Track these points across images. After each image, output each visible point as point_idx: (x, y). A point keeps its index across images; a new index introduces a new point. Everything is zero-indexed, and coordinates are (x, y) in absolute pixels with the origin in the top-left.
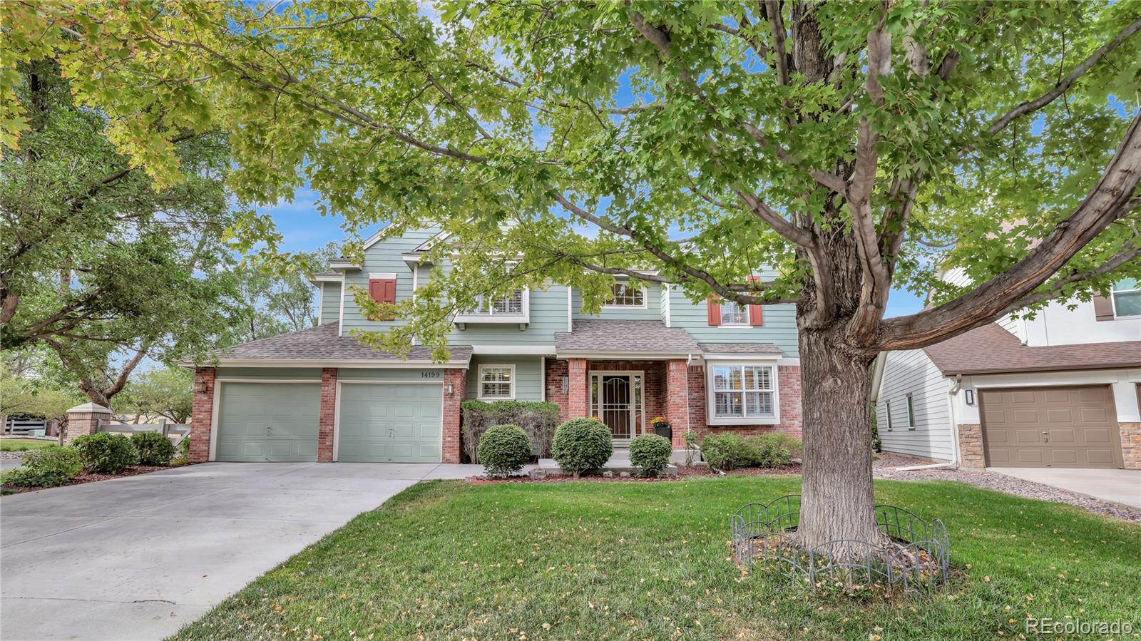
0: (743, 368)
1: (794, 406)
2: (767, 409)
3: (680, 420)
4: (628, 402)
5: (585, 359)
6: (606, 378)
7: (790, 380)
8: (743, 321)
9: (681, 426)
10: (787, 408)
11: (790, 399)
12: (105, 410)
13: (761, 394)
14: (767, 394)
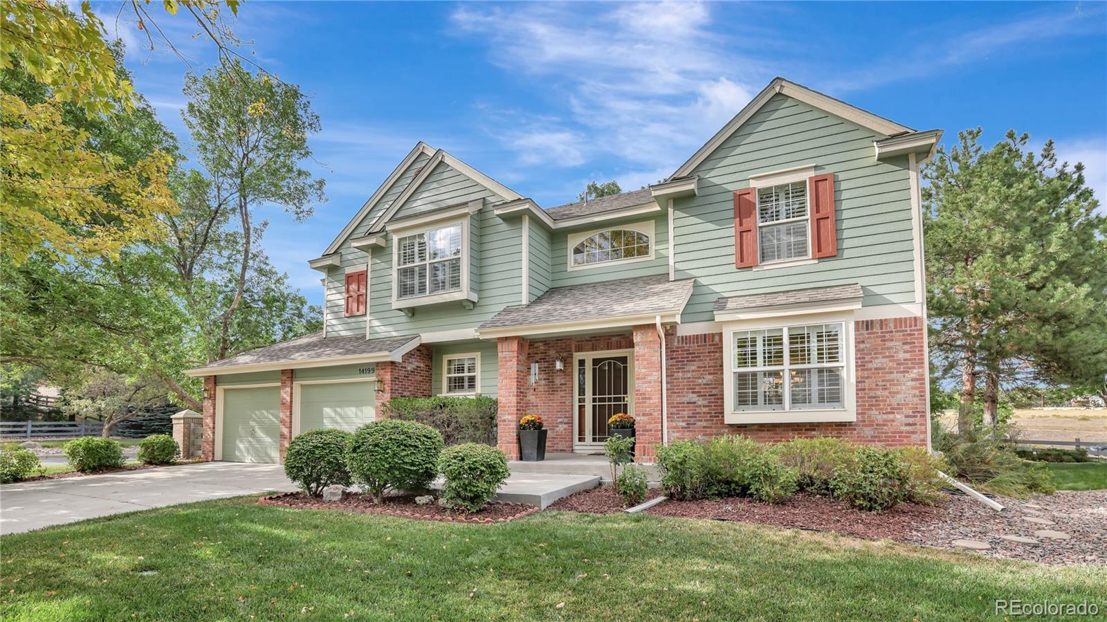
0: (785, 331)
1: (894, 389)
2: (833, 397)
3: (646, 418)
4: (625, 392)
5: (516, 337)
6: (596, 362)
7: (889, 344)
8: (801, 252)
9: (648, 427)
10: (879, 393)
11: (888, 377)
12: (198, 415)
13: (821, 371)
14: (830, 370)
